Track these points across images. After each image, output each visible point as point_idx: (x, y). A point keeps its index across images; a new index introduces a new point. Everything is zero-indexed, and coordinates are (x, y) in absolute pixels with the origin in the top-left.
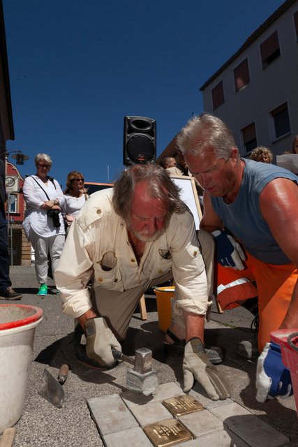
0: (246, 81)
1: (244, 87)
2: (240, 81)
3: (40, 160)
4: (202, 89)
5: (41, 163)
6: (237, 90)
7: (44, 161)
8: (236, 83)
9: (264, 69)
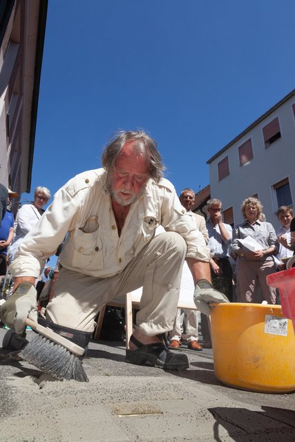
0: (250, 157)
1: (248, 163)
2: (244, 158)
3: (39, 192)
4: (209, 162)
5: (39, 195)
6: (241, 164)
7: (43, 193)
8: (241, 159)
9: (266, 148)
